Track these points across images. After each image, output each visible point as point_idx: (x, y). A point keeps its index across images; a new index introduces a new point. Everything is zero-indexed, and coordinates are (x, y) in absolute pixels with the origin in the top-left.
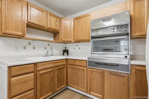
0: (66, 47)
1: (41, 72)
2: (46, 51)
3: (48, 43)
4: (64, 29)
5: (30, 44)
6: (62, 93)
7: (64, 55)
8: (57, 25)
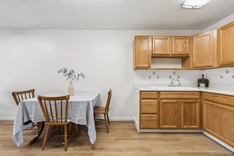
0: (203, 75)
1: (164, 101)
2: (171, 80)
3: (173, 71)
4: (198, 50)
5: (154, 73)
6: (191, 135)
7: (199, 86)
8: (185, 48)
